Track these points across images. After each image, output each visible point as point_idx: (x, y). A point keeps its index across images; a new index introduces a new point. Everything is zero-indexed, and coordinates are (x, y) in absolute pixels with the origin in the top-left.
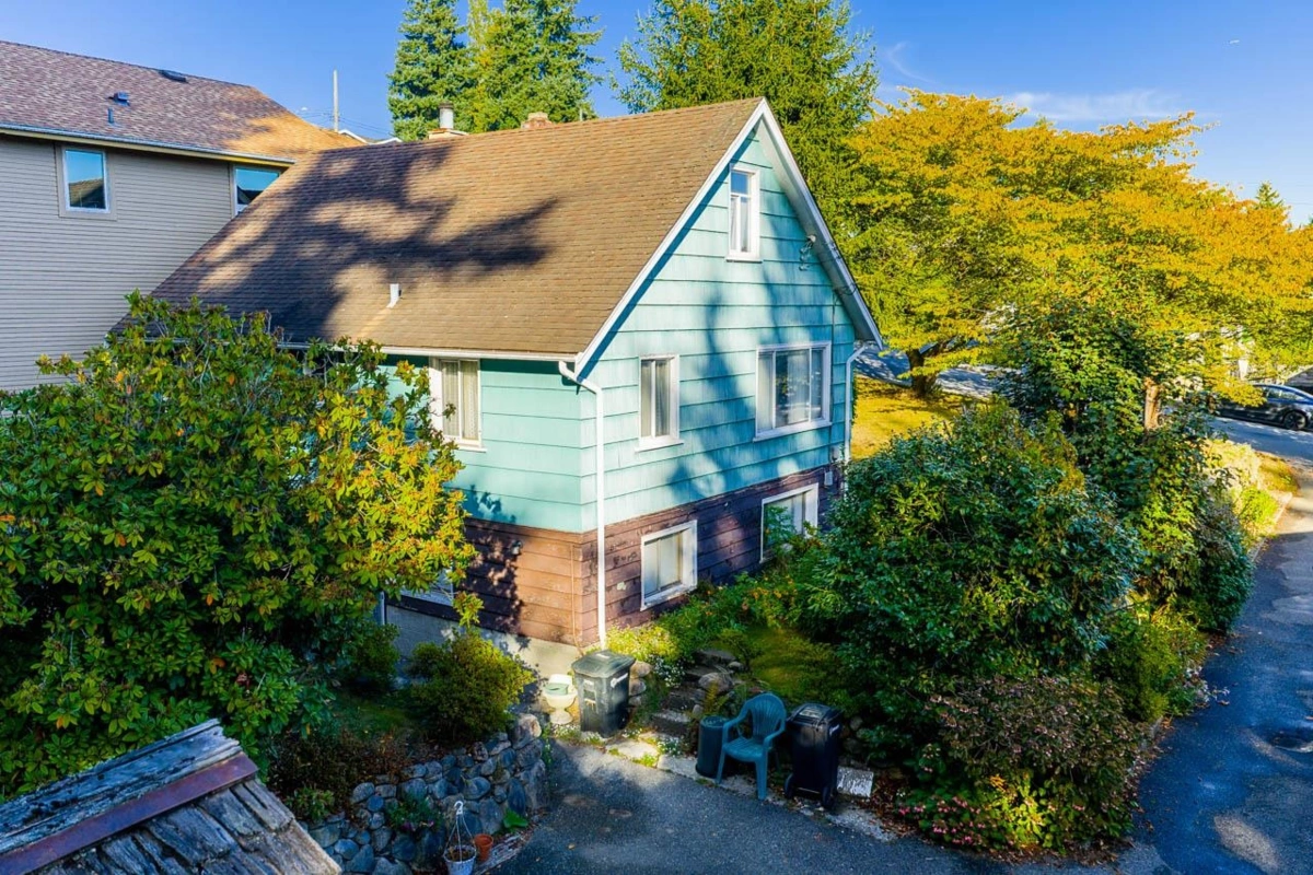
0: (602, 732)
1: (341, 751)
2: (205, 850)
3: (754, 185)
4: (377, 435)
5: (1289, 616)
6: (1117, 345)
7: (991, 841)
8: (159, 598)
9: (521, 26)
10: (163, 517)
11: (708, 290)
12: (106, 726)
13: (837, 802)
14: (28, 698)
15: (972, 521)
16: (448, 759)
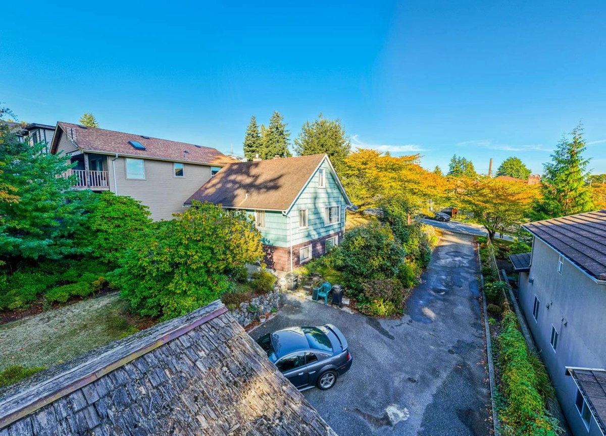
0: (292, 290)
1: (238, 296)
2: (219, 327)
3: (324, 172)
4: (245, 230)
5: (439, 264)
6: (402, 207)
7: (374, 314)
8: (199, 266)
9: (272, 132)
10: (199, 248)
11: (314, 195)
12: (187, 292)
13: (342, 306)
14: (171, 287)
15: (371, 246)
16: (260, 297)
